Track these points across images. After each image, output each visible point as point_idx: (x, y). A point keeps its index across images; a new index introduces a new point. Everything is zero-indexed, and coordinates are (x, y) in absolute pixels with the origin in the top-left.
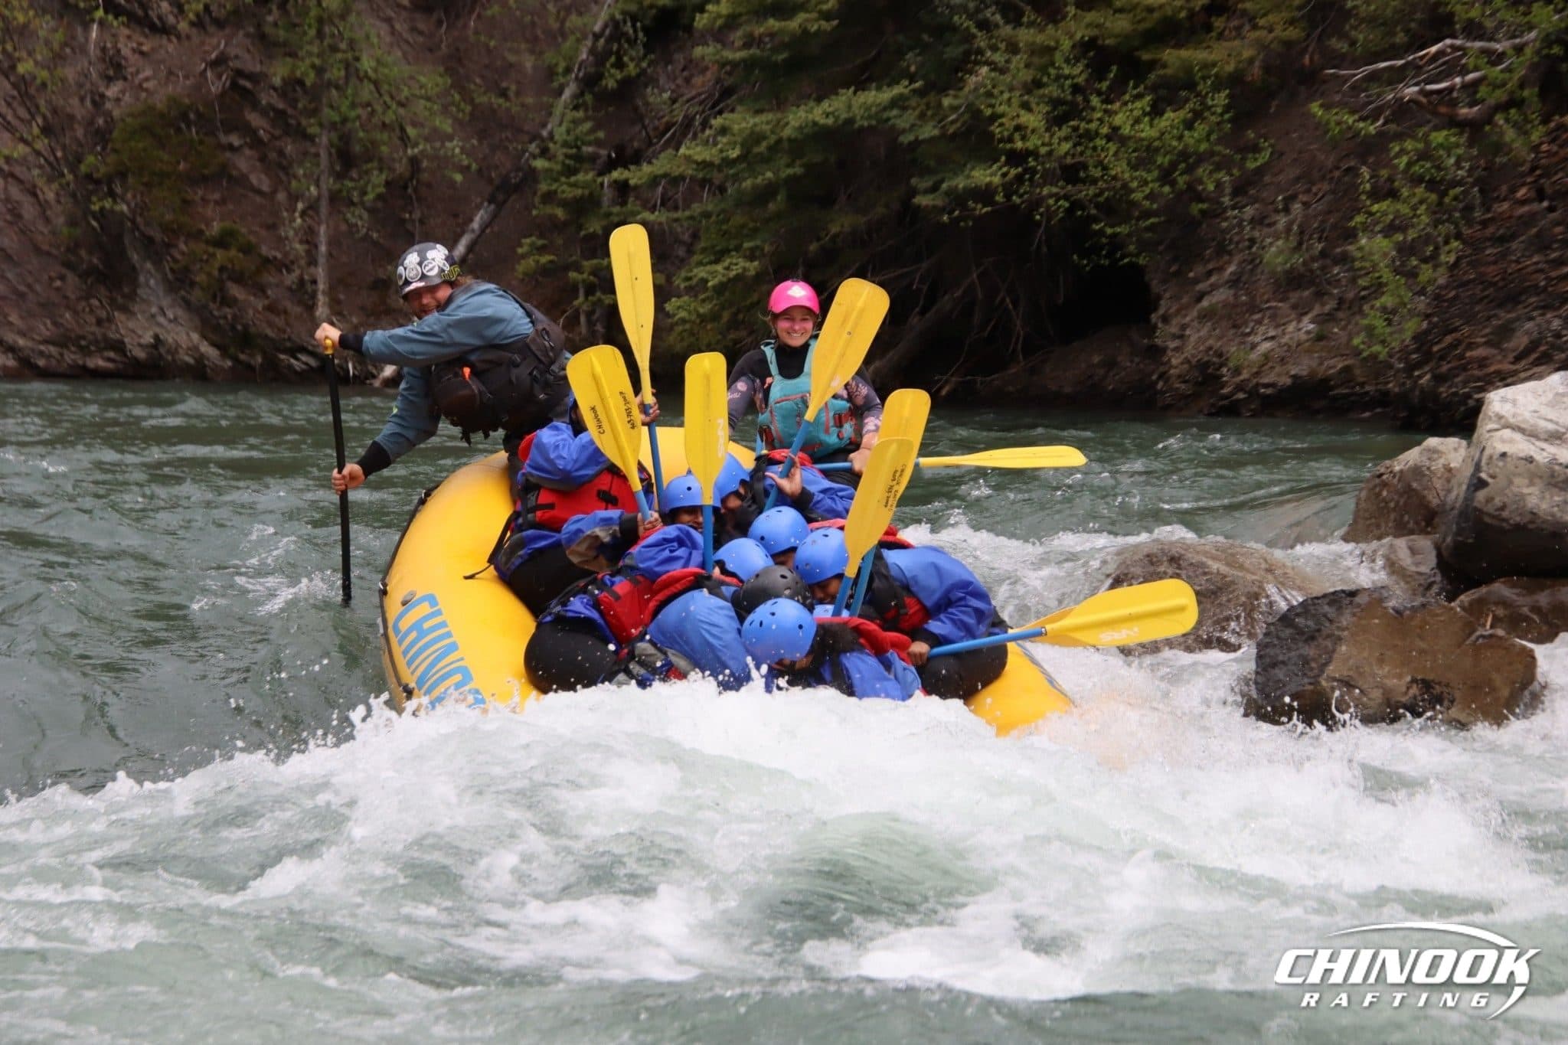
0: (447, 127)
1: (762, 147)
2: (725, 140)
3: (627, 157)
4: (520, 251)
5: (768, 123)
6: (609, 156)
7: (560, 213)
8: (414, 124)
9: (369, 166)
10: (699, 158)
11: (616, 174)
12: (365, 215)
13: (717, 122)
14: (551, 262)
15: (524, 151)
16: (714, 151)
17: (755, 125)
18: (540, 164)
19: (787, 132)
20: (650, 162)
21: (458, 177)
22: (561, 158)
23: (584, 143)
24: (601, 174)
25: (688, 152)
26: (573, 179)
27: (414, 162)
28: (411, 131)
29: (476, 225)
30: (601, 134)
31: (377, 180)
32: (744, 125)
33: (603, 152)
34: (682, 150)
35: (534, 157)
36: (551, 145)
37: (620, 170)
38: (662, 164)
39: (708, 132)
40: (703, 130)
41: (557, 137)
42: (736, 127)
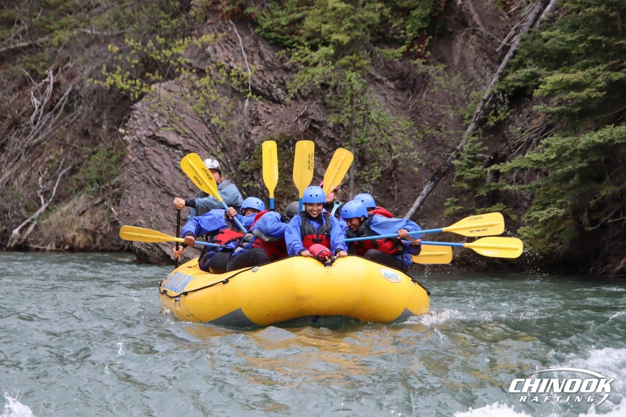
0: (411, 145)
1: (567, 154)
2: (548, 150)
3: (498, 159)
4: (446, 204)
5: (570, 142)
6: (490, 158)
7: (465, 186)
8: (395, 144)
9: (374, 164)
10: (535, 159)
11: (493, 167)
12: (371, 188)
13: (544, 142)
14: (461, 209)
15: (448, 156)
16: (543, 155)
17: (563, 143)
18: (456, 162)
19: (579, 146)
20: (510, 161)
21: (416, 169)
22: (467, 159)
23: (478, 153)
24: (486, 167)
25: (529, 156)
26: (472, 169)
27: (395, 162)
28: (394, 147)
29: (424, 192)
30: (486, 148)
31: (377, 170)
32: (558, 143)
33: (487, 156)
34: (527, 155)
35: (453, 159)
36: (462, 153)
37: (495, 165)
38: (516, 162)
39: (539, 146)
40: (537, 145)
41: (464, 150)
42: (554, 144)
